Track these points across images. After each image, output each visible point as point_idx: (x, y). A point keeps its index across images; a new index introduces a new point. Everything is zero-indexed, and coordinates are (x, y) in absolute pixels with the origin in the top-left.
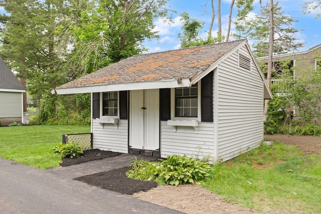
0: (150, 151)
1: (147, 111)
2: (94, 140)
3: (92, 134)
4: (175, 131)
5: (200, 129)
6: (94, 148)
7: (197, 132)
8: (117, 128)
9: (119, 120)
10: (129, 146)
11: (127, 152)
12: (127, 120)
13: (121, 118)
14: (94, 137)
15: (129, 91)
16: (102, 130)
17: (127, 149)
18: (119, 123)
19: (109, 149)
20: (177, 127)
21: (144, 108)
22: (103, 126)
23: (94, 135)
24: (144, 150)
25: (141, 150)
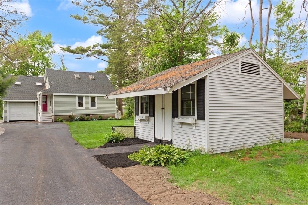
0: (167, 141)
1: (165, 110)
2: (136, 131)
3: (135, 127)
4: (181, 126)
5: (197, 125)
6: (136, 137)
7: (194, 128)
8: (148, 123)
9: (150, 117)
10: (155, 137)
11: (153, 141)
12: (154, 117)
13: (150, 116)
14: (136, 129)
15: (155, 95)
16: (140, 124)
17: (153, 139)
18: (149, 119)
19: (144, 138)
20: (182, 124)
21: (163, 109)
22: (141, 121)
23: (136, 127)
24: (163, 140)
25: (162, 140)
